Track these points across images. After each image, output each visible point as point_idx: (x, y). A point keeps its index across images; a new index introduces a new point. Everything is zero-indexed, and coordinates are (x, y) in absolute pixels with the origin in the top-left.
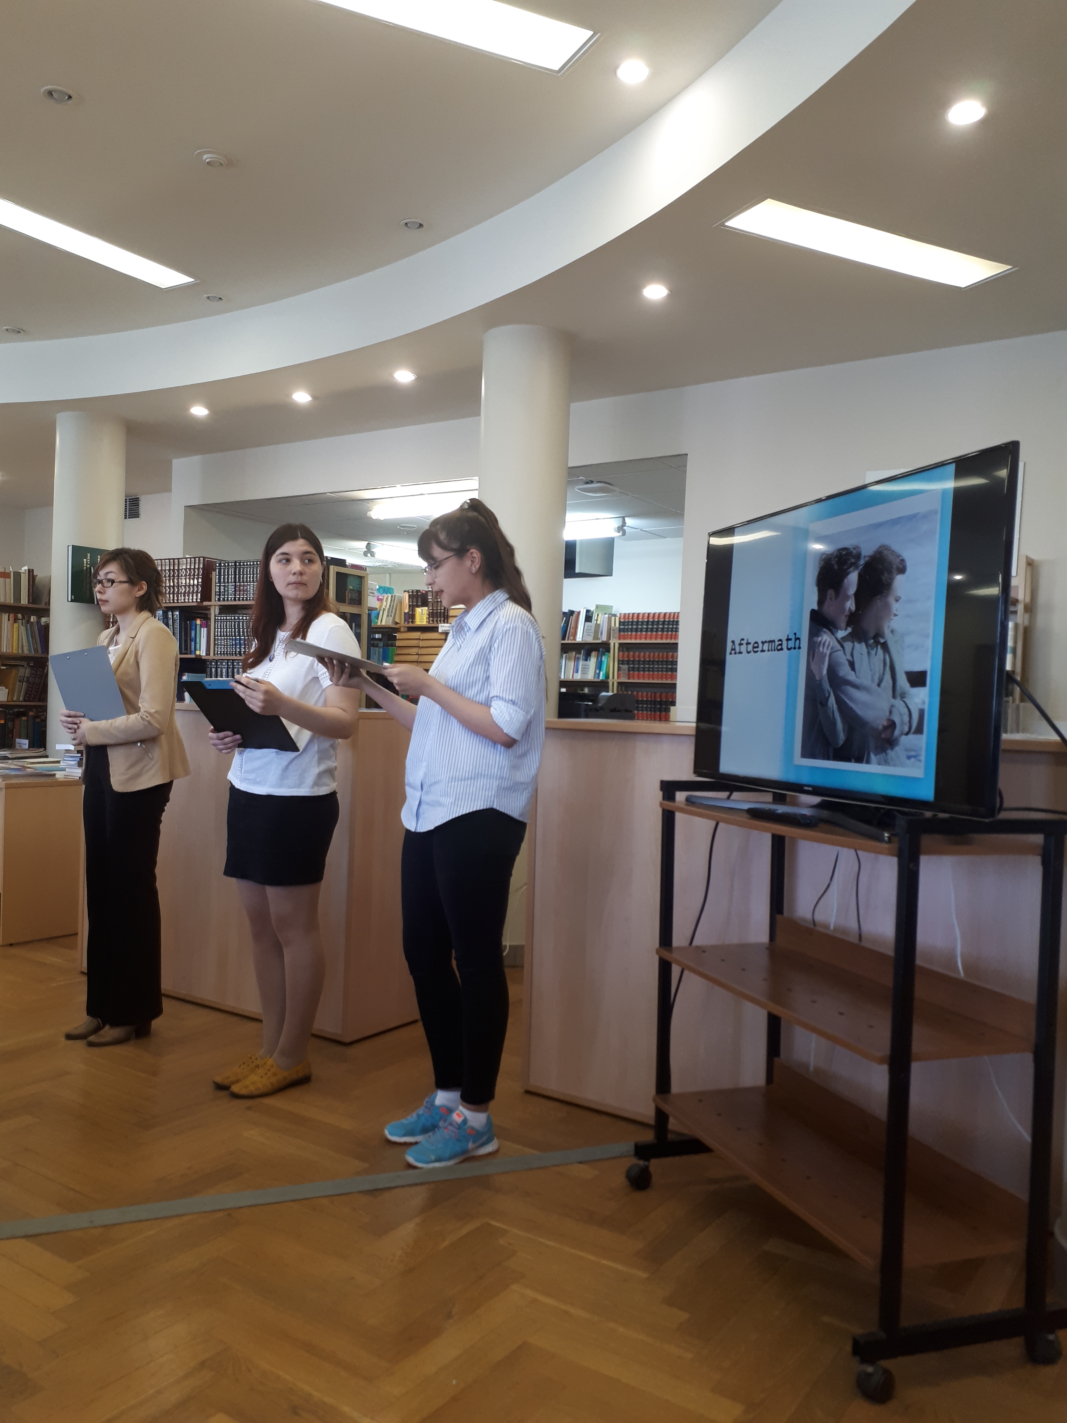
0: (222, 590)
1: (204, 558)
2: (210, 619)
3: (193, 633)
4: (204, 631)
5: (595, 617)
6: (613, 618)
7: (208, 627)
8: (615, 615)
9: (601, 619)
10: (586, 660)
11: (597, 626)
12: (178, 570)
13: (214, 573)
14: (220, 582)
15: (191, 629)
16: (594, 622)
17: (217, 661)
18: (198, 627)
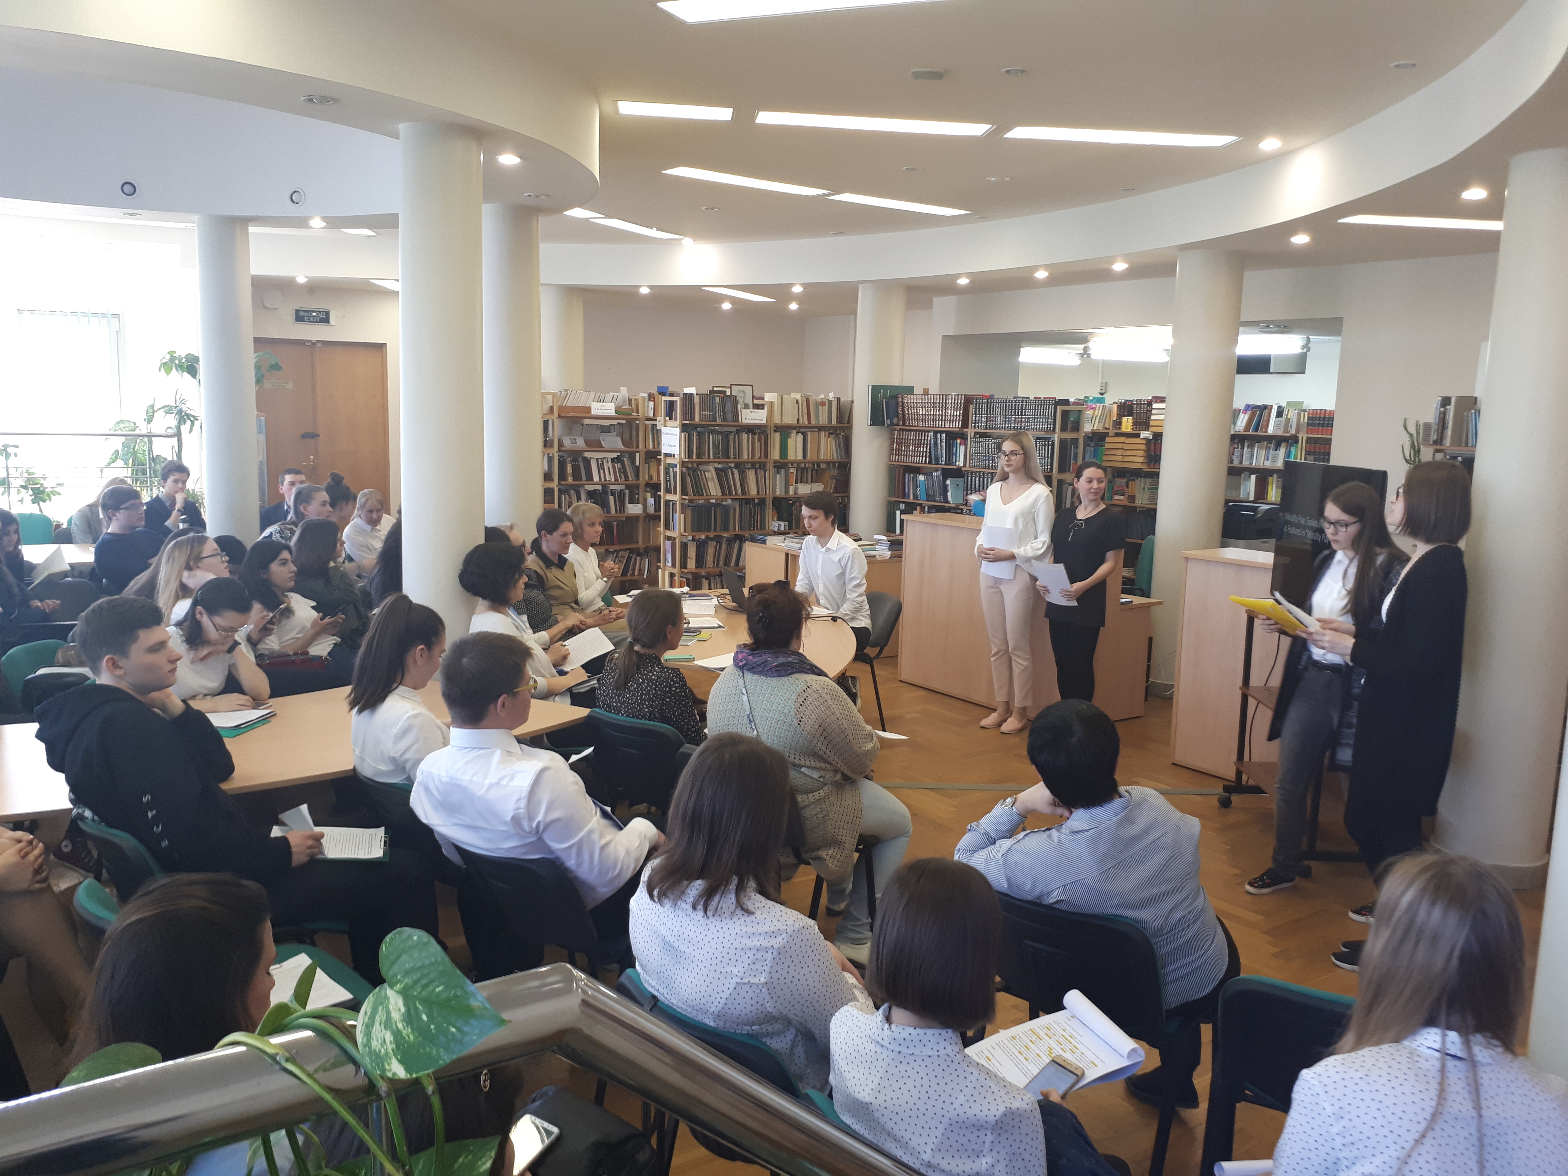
0: (977, 419)
1: (965, 395)
2: (967, 439)
3: (955, 449)
4: (963, 448)
5: (1285, 413)
6: (1302, 414)
7: (966, 445)
8: (1305, 411)
9: (1292, 414)
10: (1276, 450)
11: (1288, 420)
12: (946, 403)
13: (971, 406)
14: (975, 413)
15: (953, 446)
16: (1284, 417)
17: (972, 472)
18: (958, 445)
